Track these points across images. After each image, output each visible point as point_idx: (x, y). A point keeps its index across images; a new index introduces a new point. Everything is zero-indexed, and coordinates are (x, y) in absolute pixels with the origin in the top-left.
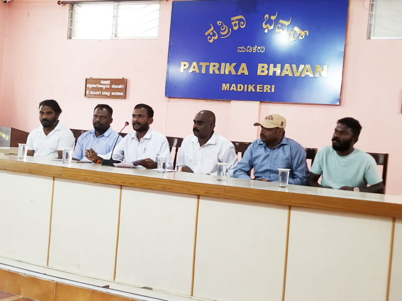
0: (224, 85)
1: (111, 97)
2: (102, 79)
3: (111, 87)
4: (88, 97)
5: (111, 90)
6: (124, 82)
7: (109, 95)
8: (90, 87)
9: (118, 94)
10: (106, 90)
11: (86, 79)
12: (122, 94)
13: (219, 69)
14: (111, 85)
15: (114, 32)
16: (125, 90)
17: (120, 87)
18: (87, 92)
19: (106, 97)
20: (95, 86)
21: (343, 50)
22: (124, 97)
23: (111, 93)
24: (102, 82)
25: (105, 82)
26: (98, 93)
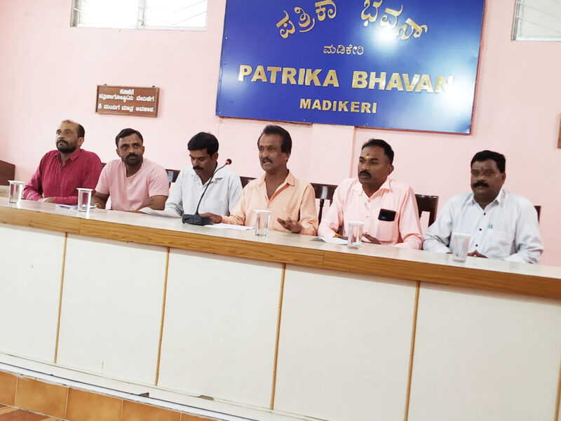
0: (303, 101)
1: (135, 114)
2: (122, 88)
3: (135, 99)
4: (100, 113)
5: (134, 103)
6: (154, 92)
7: (131, 110)
9: (146, 109)
10: (129, 103)
11: (98, 87)
12: (151, 110)
13: (296, 77)
14: (135, 96)
15: (141, 18)
16: (156, 105)
17: (149, 99)
18: (100, 105)
19: (127, 113)
20: (111, 97)
21: (477, 56)
22: (155, 114)
23: (134, 109)
24: (122, 91)
25: (126, 92)
26: (116, 108)
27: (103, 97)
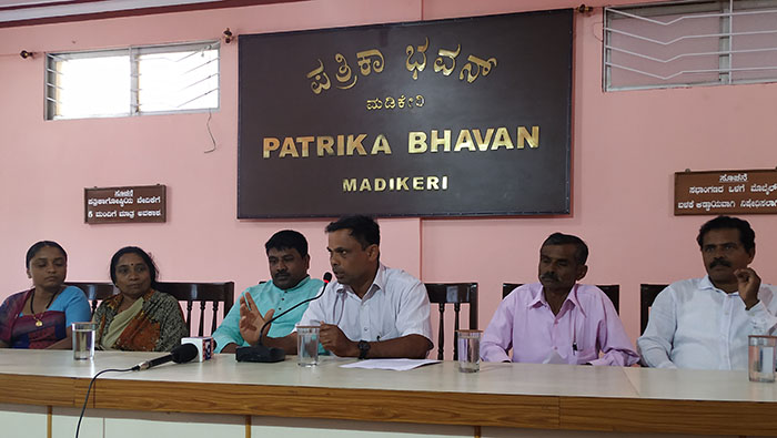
1: (137, 220)
2: (117, 189)
3: (135, 201)
4: (91, 224)
5: (135, 207)
6: (160, 190)
7: (132, 216)
8: (95, 204)
9: (150, 213)
10: (127, 208)
11: (86, 190)
12: (158, 213)
13: (335, 147)
14: (135, 198)
15: (135, 103)
16: (162, 206)
17: (153, 200)
18: (90, 214)
19: (127, 220)
20: (105, 202)
22: (163, 219)
23: (136, 214)
24: (117, 194)
25: (123, 194)
26: (111, 215)
27: (92, 202)
